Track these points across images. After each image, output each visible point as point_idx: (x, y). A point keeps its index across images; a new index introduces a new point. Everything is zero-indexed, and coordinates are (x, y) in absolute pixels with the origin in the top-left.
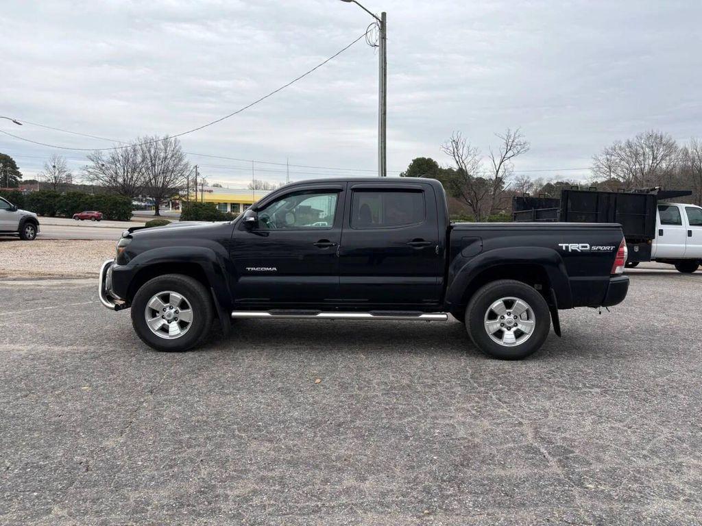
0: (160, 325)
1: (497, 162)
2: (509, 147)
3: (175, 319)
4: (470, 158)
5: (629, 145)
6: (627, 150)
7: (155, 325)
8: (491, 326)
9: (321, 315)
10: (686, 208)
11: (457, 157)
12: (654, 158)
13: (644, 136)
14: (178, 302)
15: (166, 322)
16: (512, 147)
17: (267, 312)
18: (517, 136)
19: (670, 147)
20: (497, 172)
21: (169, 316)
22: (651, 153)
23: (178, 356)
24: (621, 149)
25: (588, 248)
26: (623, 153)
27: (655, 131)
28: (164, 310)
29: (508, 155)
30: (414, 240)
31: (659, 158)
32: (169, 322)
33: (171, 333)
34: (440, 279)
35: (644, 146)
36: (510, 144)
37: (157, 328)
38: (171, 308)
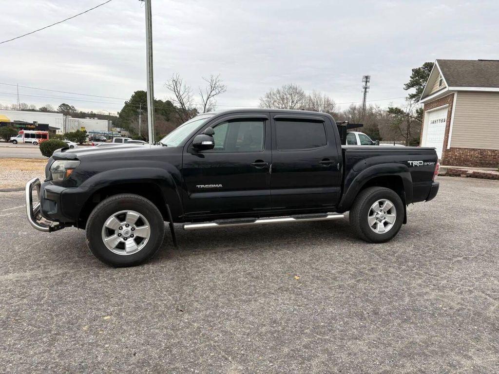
0: (117, 243)
1: (205, 99)
2: (213, 88)
3: (132, 236)
4: (186, 94)
5: (279, 92)
6: (278, 95)
7: (111, 243)
8: (371, 220)
9: (258, 221)
10: (359, 134)
11: (177, 93)
12: (292, 102)
13: (287, 87)
14: (136, 220)
15: (122, 240)
16: (214, 88)
17: (214, 222)
18: (217, 80)
19: (301, 95)
20: (205, 105)
21: (127, 233)
22: (290, 98)
23: (132, 270)
24: (274, 95)
25: (423, 164)
26: (275, 97)
27: (293, 85)
28: (121, 228)
29: (212, 94)
30: (324, 160)
31: (295, 102)
32: (126, 239)
33: (128, 249)
34: (339, 188)
35: (287, 94)
36: (213, 86)
37: (114, 246)
38: (127, 226)
